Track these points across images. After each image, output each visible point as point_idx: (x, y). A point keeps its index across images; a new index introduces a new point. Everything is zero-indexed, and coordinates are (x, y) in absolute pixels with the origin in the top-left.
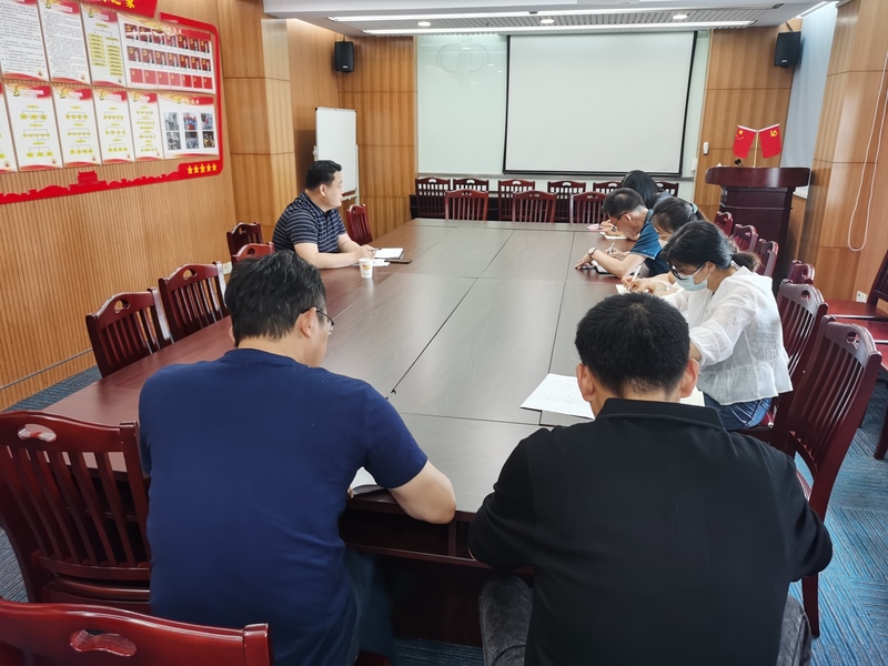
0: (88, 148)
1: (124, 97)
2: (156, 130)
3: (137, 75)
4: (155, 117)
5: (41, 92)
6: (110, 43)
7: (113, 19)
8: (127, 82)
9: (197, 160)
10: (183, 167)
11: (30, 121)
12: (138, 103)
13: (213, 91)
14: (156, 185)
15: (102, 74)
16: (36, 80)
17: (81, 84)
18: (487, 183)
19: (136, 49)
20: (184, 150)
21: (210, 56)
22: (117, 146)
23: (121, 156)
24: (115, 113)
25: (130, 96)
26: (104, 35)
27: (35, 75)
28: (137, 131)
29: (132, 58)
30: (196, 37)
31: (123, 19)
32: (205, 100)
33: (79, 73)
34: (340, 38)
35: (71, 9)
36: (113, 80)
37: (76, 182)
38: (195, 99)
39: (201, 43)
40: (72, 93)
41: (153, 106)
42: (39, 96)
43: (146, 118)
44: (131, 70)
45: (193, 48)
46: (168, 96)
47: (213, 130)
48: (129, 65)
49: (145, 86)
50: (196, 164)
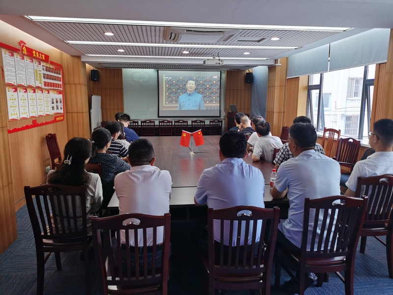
0: (35, 111)
1: (42, 92)
2: (49, 104)
3: (46, 84)
4: (49, 99)
6: (39, 72)
7: (40, 64)
8: (43, 87)
9: (59, 115)
10: (55, 118)
12: (45, 93)
13: (62, 89)
14: (49, 125)
15: (38, 84)
16: (24, 86)
17: (33, 87)
18: (154, 122)
19: (45, 74)
20: (56, 111)
21: (61, 76)
23: (41, 114)
24: (41, 98)
25: (44, 91)
26: (38, 69)
27: (23, 84)
28: (46, 104)
29: (44, 78)
30: (58, 69)
31: (42, 63)
32: (60, 93)
33: (33, 84)
34: (92, 68)
35: (31, 61)
36: (40, 85)
37: (32, 124)
38: (58, 92)
39: (59, 72)
40: (31, 91)
41: (49, 95)
43: (47, 99)
44: (44, 82)
45: (57, 74)
46: (52, 91)
47: (62, 104)
48: (43, 80)
49: (47, 88)
50: (58, 117)
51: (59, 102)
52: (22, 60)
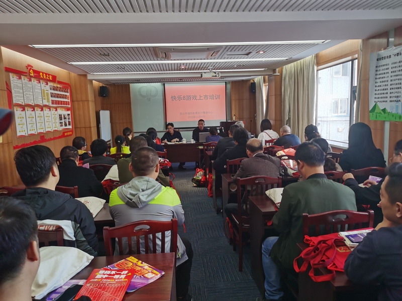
0: (42, 128)
2: (57, 121)
3: (53, 102)
5: (33, 109)
6: (46, 92)
7: (47, 84)
8: (51, 105)
10: (64, 133)
11: (30, 119)
12: (53, 111)
13: (70, 106)
14: (57, 140)
17: (41, 106)
19: (52, 93)
20: (64, 127)
21: (68, 94)
23: (49, 130)
24: (48, 115)
25: (51, 109)
26: (45, 89)
27: (31, 104)
28: (53, 121)
29: (52, 97)
31: (50, 84)
33: (40, 103)
35: (38, 82)
36: (47, 104)
37: (40, 139)
38: (66, 109)
39: (66, 90)
40: (39, 109)
41: (56, 112)
42: (32, 111)
44: (51, 100)
46: (60, 108)
47: (70, 120)
49: (55, 105)
50: (67, 132)
51: (67, 118)
52: (30, 82)
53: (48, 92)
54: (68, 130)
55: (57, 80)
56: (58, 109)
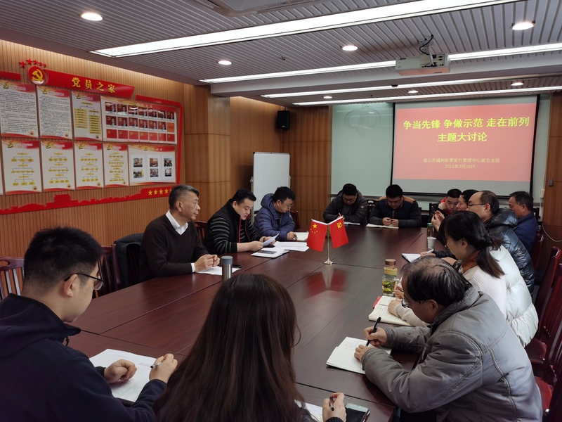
0: (65, 179)
1: (100, 147)
2: (125, 167)
3: (112, 134)
4: (124, 159)
5: (31, 145)
6: (92, 114)
7: (97, 100)
8: (103, 138)
9: (157, 186)
10: (145, 191)
11: (19, 163)
12: (111, 152)
13: (176, 142)
14: (120, 203)
16: (28, 137)
17: (65, 139)
20: (146, 178)
21: (174, 121)
22: (90, 178)
23: (92, 184)
24: (91, 157)
25: (105, 146)
26: (88, 109)
27: (28, 134)
28: (108, 168)
29: (109, 122)
31: (104, 100)
32: (167, 148)
33: (66, 132)
34: (282, 108)
35: (63, 94)
36: (93, 136)
37: (52, 201)
38: (159, 148)
39: (167, 114)
40: (56, 145)
41: (124, 153)
42: (29, 147)
43: (116, 160)
44: (108, 130)
45: (161, 116)
46: (137, 146)
47: (173, 168)
48: (106, 127)
49: (118, 140)
50: (158, 189)
51: (161, 163)
52: (27, 93)
53: (96, 114)
54: (162, 186)
55: (136, 93)
56: (130, 148)
